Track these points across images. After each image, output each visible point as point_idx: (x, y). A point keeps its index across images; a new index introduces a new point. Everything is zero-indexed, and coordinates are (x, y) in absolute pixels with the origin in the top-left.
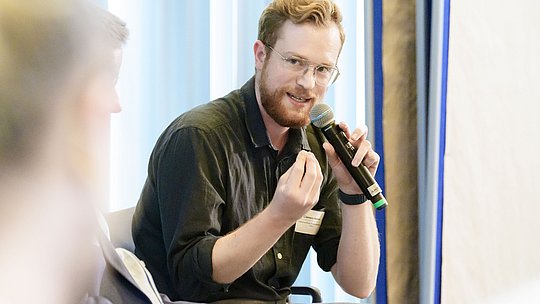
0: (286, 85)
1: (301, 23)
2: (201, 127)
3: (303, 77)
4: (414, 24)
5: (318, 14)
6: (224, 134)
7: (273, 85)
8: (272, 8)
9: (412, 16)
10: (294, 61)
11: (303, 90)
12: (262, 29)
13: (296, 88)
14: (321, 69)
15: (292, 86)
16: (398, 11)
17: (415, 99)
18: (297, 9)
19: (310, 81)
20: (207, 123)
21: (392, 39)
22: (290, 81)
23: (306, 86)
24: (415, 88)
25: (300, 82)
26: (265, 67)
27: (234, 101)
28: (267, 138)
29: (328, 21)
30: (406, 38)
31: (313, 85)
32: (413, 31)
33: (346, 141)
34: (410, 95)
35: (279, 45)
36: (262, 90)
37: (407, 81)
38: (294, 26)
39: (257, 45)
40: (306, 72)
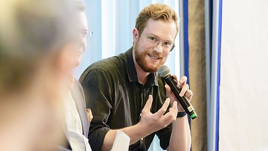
0: (147, 50)
1: (157, 19)
2: (103, 69)
3: (156, 47)
4: (204, 20)
5: (165, 15)
6: (115, 73)
7: (141, 50)
8: (143, 12)
9: (203, 16)
10: (153, 38)
11: (156, 53)
12: (137, 22)
13: (153, 52)
14: (166, 43)
15: (151, 51)
16: (196, 14)
17: (205, 58)
18: (155, 12)
19: (160, 49)
20: (107, 67)
21: (193, 28)
22: (150, 48)
23: (158, 51)
24: (205, 52)
25: (155, 49)
26: (138, 41)
27: (121, 58)
28: (137, 78)
29: (171, 19)
30: (200, 27)
31: (162, 51)
32: (203, 24)
33: (176, 84)
34: (202, 55)
35: (145, 30)
36: (136, 52)
37: (200, 49)
38: (153, 21)
39: (134, 30)
40: (158, 44)
